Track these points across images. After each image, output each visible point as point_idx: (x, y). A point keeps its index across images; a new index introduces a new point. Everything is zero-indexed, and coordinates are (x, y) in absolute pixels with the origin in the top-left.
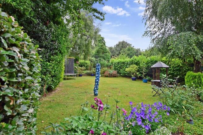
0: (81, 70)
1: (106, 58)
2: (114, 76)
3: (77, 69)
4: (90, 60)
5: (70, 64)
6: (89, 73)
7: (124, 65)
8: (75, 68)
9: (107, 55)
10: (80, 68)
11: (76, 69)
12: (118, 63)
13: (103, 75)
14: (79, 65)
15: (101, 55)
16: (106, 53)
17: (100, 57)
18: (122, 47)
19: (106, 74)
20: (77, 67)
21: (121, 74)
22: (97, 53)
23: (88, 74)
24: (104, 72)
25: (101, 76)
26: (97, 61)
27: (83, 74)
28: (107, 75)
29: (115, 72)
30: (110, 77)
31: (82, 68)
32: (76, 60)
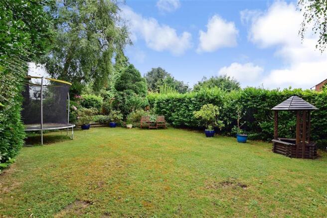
0: (88, 113)
1: (140, 91)
2: (160, 127)
3: (77, 113)
4: (102, 95)
5: (59, 100)
6: (105, 121)
7: (181, 104)
8: (72, 110)
9: (141, 86)
10: (86, 109)
11: (73, 112)
12: (168, 101)
13: (135, 124)
14: (82, 104)
15: (130, 84)
16: (140, 81)
17: (129, 88)
18: (158, 76)
19: (143, 122)
20: (76, 109)
21: (173, 123)
22: (121, 80)
23: (102, 124)
24: (138, 120)
25: (133, 127)
26: (122, 95)
27: (90, 123)
28: (145, 124)
29: (160, 119)
30: (151, 129)
31: (89, 110)
32: (75, 93)
